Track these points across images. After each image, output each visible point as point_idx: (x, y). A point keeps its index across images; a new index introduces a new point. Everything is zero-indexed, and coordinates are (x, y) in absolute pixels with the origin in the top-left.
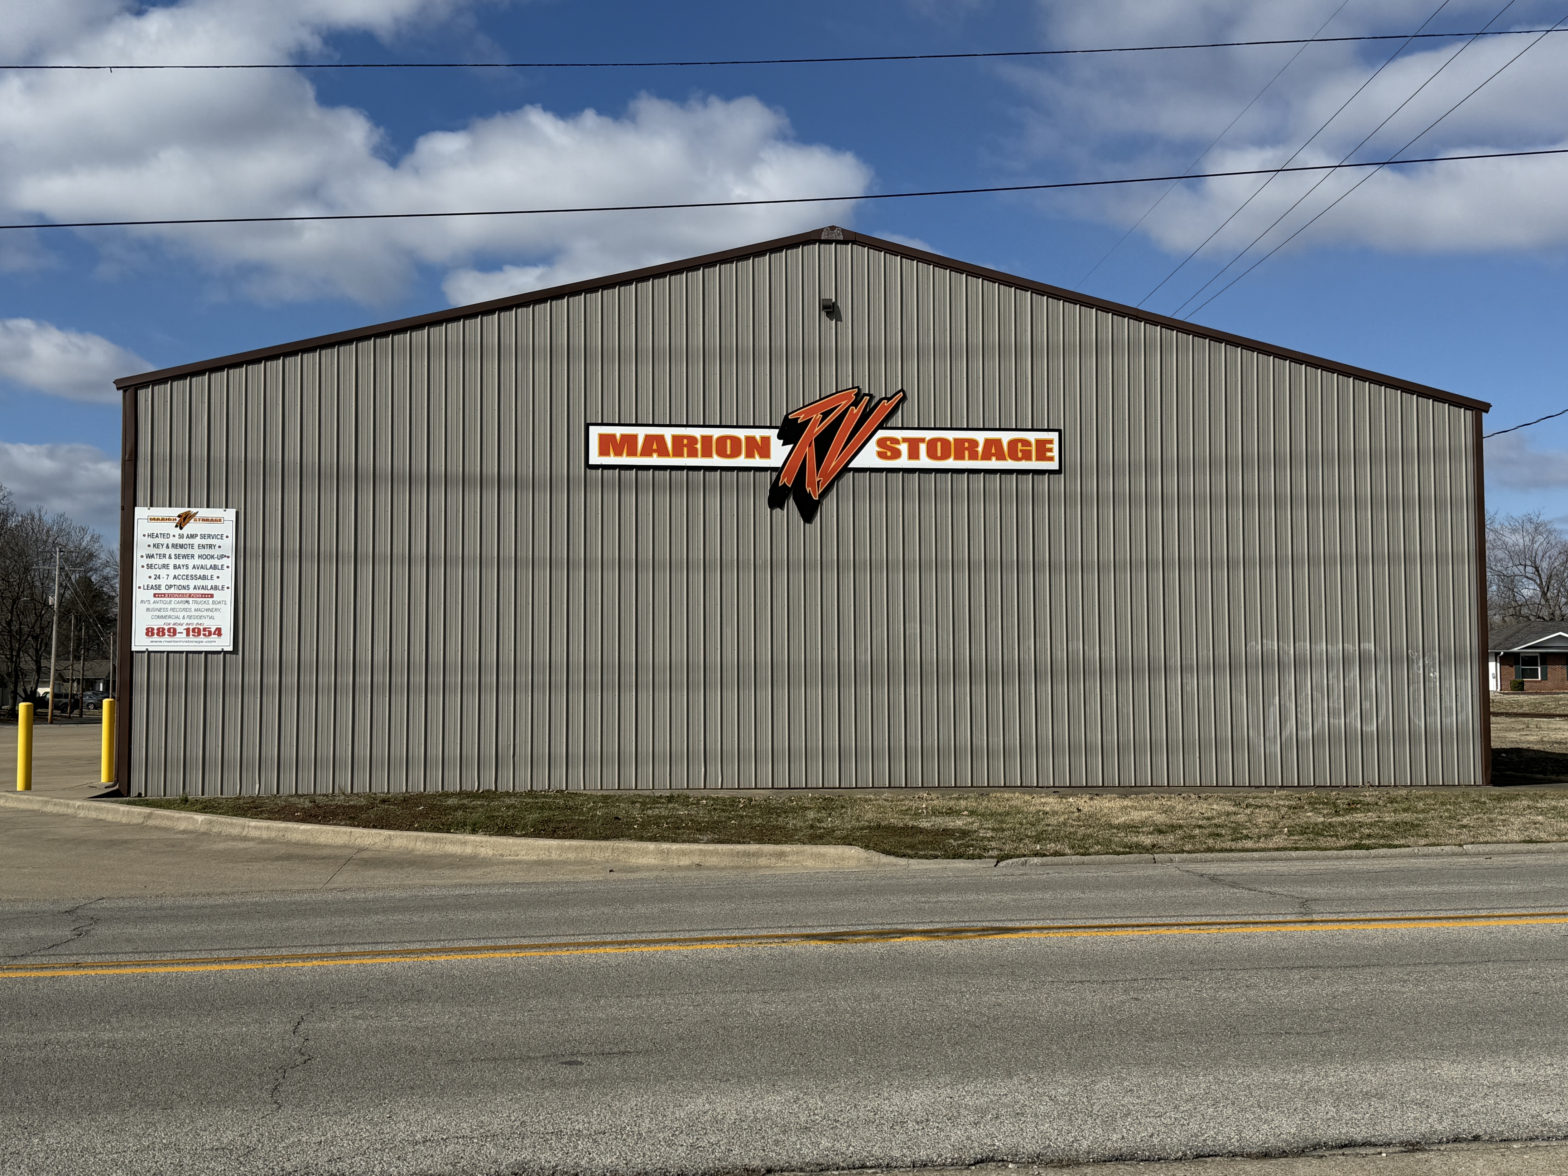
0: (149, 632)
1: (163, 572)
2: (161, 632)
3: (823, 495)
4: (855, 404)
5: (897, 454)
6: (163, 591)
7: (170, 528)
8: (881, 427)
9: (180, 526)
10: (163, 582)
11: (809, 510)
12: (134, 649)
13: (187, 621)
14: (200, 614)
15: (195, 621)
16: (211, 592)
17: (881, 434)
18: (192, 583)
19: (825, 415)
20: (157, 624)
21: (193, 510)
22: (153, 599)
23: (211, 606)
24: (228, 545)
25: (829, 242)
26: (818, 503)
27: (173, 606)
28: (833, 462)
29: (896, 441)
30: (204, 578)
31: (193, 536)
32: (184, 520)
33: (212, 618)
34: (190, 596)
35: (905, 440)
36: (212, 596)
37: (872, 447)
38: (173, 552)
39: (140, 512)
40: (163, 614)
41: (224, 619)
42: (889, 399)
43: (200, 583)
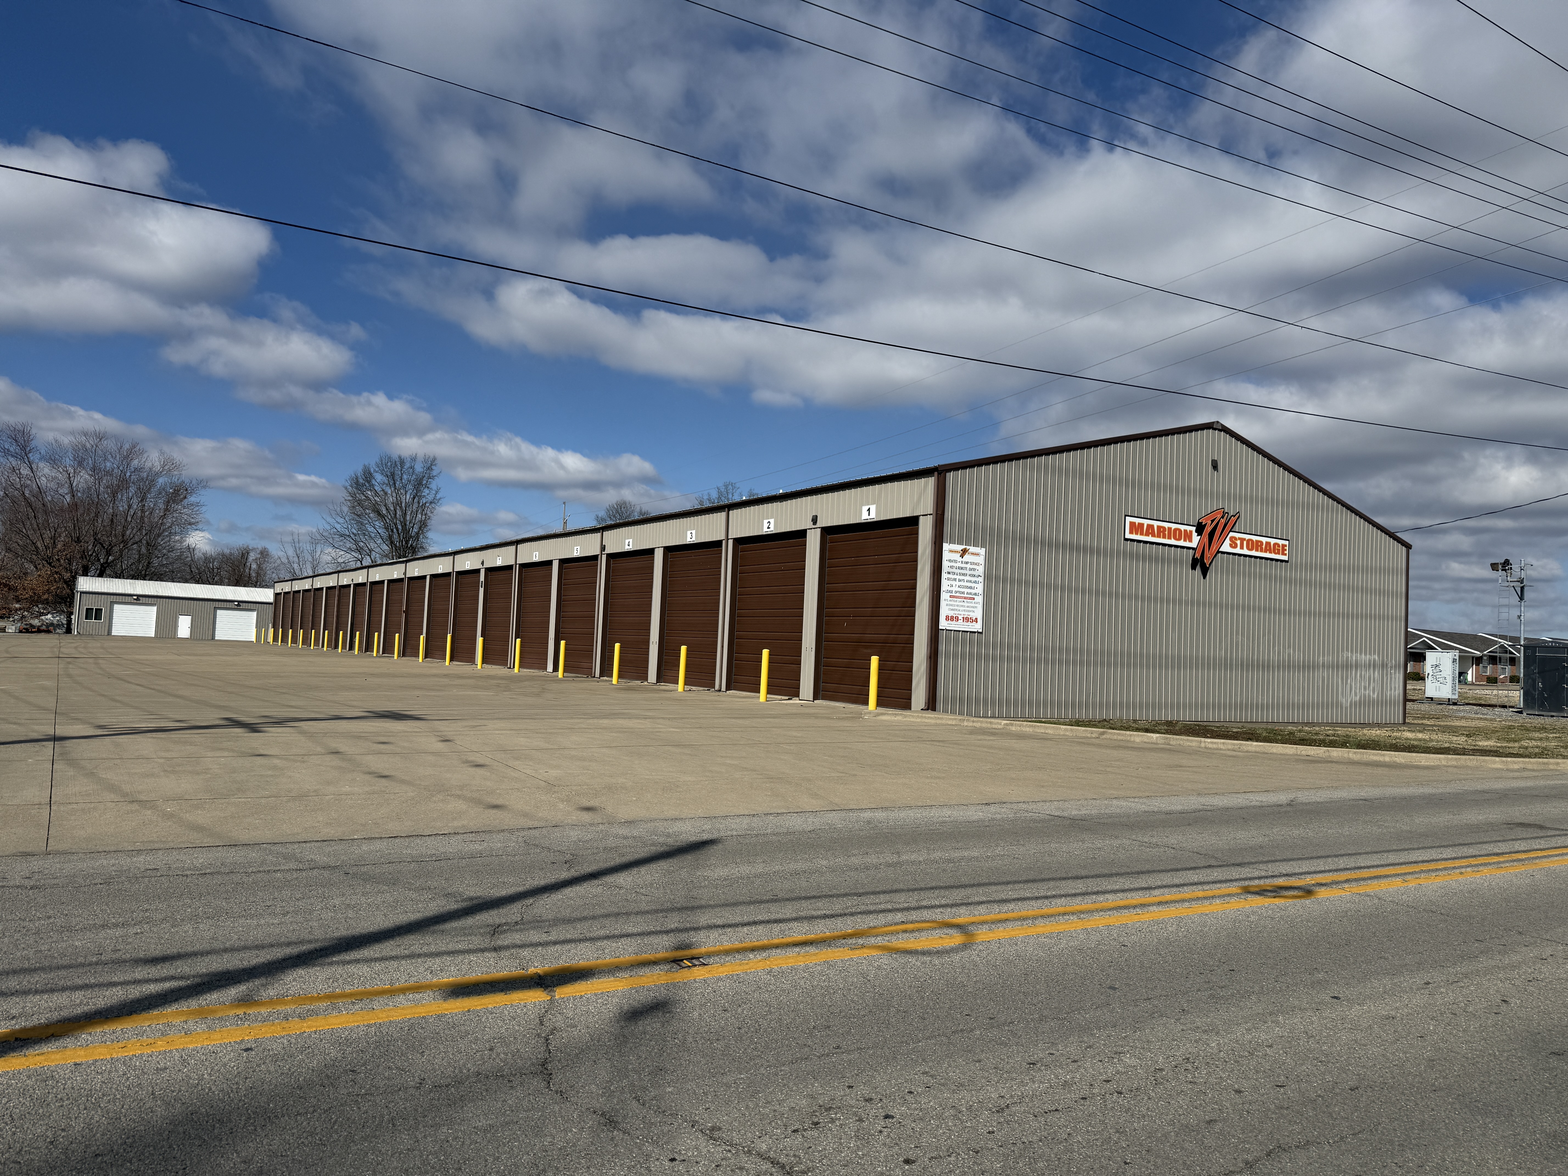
0: (947, 618)
1: (954, 583)
2: (952, 618)
3: (1210, 565)
4: (1223, 517)
5: (1236, 547)
6: (954, 594)
7: (957, 557)
8: (1231, 531)
9: (962, 556)
10: (954, 589)
11: (1205, 571)
12: (940, 628)
13: (963, 613)
14: (968, 609)
15: (967, 613)
16: (974, 596)
17: (1231, 534)
18: (966, 590)
19: (1212, 521)
20: (951, 613)
21: (968, 547)
22: (949, 599)
23: (973, 605)
24: (981, 570)
25: (1215, 429)
26: (1208, 568)
27: (957, 603)
28: (1214, 548)
29: (1236, 539)
30: (971, 588)
31: (967, 563)
32: (964, 551)
33: (974, 612)
34: (965, 598)
35: (1240, 539)
36: (974, 599)
37: (1227, 541)
38: (958, 571)
39: (946, 546)
40: (954, 608)
41: (978, 613)
42: (1234, 516)
43: (969, 591)
